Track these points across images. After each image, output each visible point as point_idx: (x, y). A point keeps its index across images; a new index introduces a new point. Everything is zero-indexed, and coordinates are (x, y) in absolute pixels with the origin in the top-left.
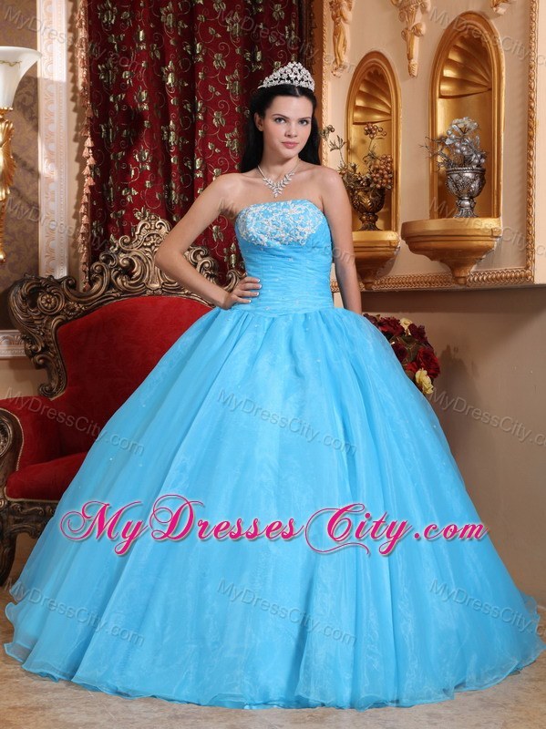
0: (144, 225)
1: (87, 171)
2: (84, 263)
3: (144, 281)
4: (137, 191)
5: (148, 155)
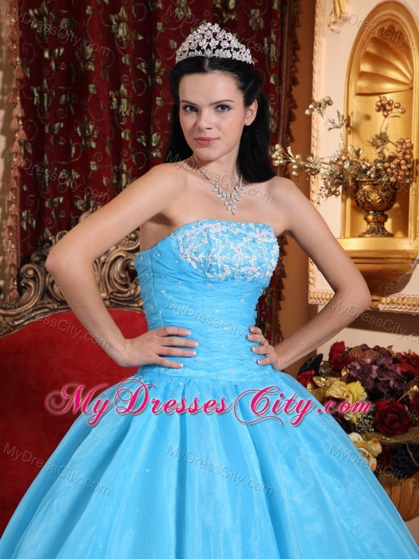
1: (16, 147)
2: (12, 265)
4: (78, 173)
5: (94, 129)
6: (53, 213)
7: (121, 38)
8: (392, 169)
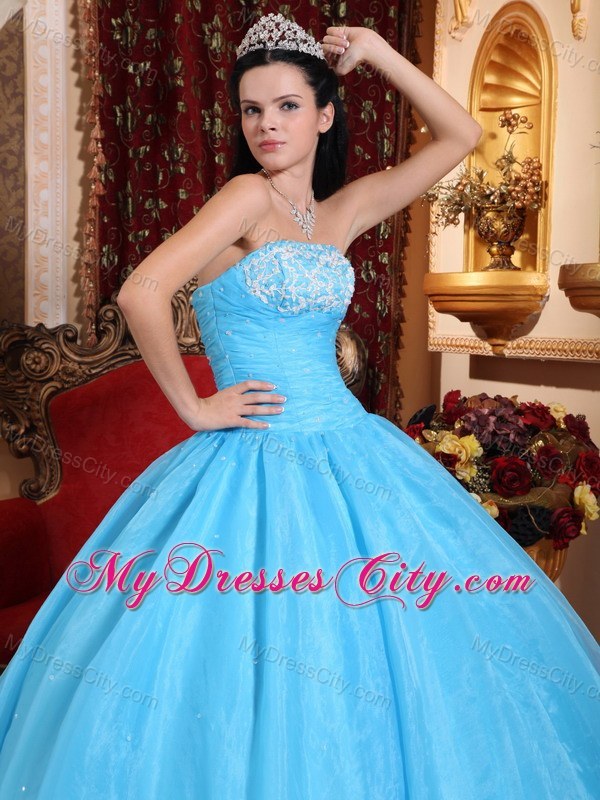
1: (94, 173)
2: (90, 306)
4: (166, 202)
5: (183, 152)
6: (137, 248)
7: (215, 49)
8: (518, 192)
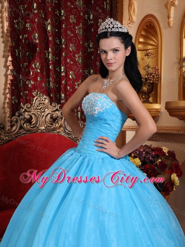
0: (37, 99)
1: (9, 72)
2: (8, 117)
3: (37, 126)
4: (33, 82)
5: (39, 65)
6: (24, 97)
7: (49, 30)
